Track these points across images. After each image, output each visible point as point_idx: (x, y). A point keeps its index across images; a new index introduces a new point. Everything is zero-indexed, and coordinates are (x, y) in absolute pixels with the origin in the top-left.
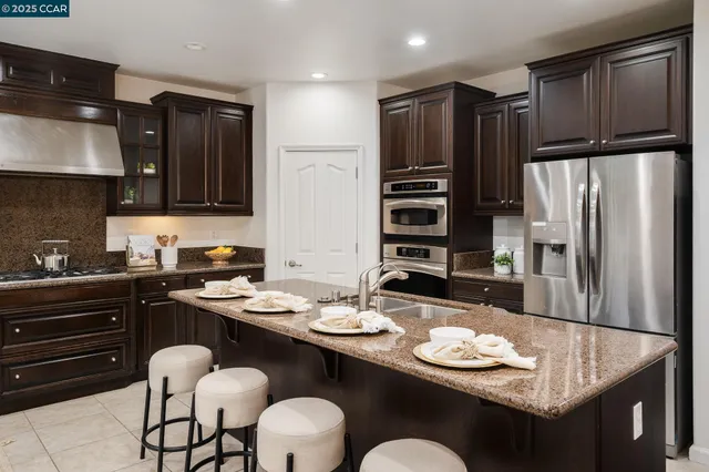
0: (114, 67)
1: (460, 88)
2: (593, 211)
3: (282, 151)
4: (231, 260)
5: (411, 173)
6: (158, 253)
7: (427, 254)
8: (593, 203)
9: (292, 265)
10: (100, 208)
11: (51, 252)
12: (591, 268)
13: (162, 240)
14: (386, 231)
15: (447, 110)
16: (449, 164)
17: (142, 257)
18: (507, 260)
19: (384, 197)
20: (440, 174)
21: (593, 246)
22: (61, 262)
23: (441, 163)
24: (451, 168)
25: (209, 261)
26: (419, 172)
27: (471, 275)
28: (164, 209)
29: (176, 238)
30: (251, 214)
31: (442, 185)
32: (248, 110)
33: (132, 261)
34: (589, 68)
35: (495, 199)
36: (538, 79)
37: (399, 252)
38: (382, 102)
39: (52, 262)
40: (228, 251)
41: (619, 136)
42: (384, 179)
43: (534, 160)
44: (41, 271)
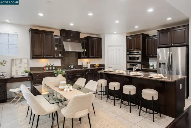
0: (80, 32)
1: (143, 34)
2: (171, 57)
3: (108, 47)
4: (98, 67)
5: (133, 50)
6: (87, 65)
7: (137, 65)
8: (171, 55)
9: (110, 67)
10: (77, 57)
11: (71, 65)
12: (170, 67)
13: (87, 63)
14: (128, 61)
15: (141, 38)
16: (141, 48)
17: (85, 66)
18: (153, 66)
19: (127, 55)
20: (139, 50)
21: (171, 63)
22: (73, 67)
23: (140, 48)
24: (142, 49)
25: (95, 67)
26: (135, 50)
27: (146, 69)
28: (88, 57)
29: (89, 63)
30: (101, 58)
31: (140, 52)
32: (101, 39)
33: (83, 66)
34: (169, 31)
35: (150, 55)
36: (159, 33)
37: (131, 65)
38: (127, 37)
39: (72, 67)
40: (98, 65)
41: (175, 44)
42: (127, 51)
43: (159, 48)
44: (70, 68)
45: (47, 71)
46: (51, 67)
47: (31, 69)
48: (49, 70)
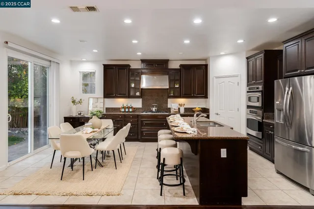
0: (168, 60)
3: (215, 78)
5: (253, 83)
6: (179, 109)
7: (256, 113)
9: (217, 114)
10: (166, 96)
11: (154, 107)
13: (181, 105)
15: (262, 60)
16: (263, 80)
17: (174, 109)
19: (247, 92)
20: (260, 84)
22: (156, 110)
23: (261, 80)
25: (194, 111)
27: (267, 121)
28: (180, 97)
29: (184, 105)
32: (206, 66)
33: (172, 110)
36: (286, 47)
37: (250, 112)
39: (154, 109)
40: (200, 109)
42: (247, 86)
44: (152, 111)
45: (123, 113)
46: (127, 108)
47: (107, 109)
48: (125, 111)
